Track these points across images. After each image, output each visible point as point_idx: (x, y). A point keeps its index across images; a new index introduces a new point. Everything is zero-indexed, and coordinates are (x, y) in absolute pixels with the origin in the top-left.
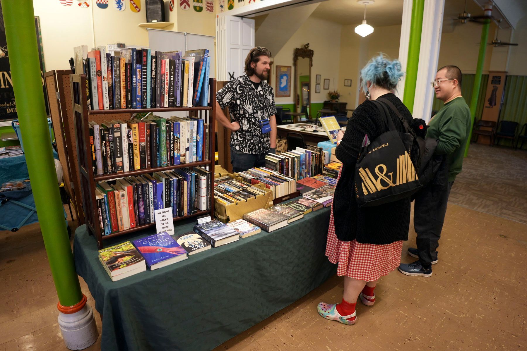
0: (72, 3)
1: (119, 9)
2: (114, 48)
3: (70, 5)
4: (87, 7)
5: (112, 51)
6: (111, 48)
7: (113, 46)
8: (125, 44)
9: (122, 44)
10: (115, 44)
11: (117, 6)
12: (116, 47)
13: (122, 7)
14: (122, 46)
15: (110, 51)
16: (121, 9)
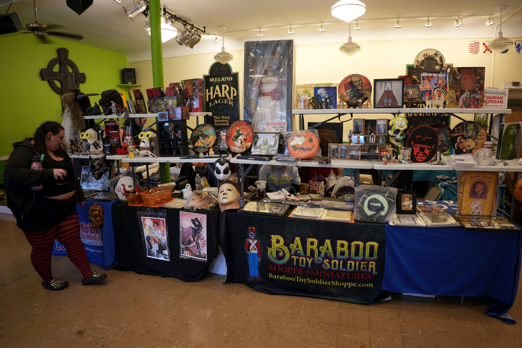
0: (478, 51)
1: (518, 52)
2: (509, 86)
3: (477, 53)
4: (490, 53)
5: (507, 89)
6: (507, 86)
7: (508, 84)
8: (520, 83)
9: (517, 83)
10: (510, 83)
11: (516, 49)
12: (511, 85)
13: (521, 51)
14: (516, 84)
15: (505, 89)
16: (520, 52)
